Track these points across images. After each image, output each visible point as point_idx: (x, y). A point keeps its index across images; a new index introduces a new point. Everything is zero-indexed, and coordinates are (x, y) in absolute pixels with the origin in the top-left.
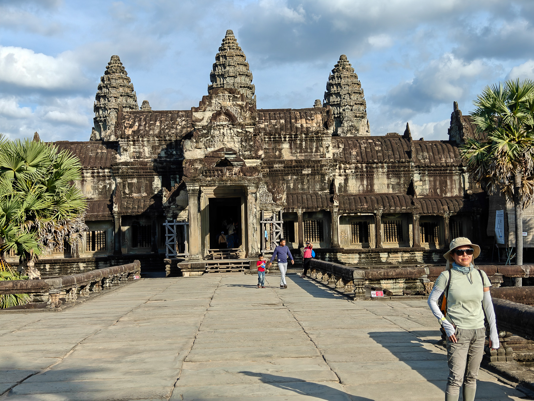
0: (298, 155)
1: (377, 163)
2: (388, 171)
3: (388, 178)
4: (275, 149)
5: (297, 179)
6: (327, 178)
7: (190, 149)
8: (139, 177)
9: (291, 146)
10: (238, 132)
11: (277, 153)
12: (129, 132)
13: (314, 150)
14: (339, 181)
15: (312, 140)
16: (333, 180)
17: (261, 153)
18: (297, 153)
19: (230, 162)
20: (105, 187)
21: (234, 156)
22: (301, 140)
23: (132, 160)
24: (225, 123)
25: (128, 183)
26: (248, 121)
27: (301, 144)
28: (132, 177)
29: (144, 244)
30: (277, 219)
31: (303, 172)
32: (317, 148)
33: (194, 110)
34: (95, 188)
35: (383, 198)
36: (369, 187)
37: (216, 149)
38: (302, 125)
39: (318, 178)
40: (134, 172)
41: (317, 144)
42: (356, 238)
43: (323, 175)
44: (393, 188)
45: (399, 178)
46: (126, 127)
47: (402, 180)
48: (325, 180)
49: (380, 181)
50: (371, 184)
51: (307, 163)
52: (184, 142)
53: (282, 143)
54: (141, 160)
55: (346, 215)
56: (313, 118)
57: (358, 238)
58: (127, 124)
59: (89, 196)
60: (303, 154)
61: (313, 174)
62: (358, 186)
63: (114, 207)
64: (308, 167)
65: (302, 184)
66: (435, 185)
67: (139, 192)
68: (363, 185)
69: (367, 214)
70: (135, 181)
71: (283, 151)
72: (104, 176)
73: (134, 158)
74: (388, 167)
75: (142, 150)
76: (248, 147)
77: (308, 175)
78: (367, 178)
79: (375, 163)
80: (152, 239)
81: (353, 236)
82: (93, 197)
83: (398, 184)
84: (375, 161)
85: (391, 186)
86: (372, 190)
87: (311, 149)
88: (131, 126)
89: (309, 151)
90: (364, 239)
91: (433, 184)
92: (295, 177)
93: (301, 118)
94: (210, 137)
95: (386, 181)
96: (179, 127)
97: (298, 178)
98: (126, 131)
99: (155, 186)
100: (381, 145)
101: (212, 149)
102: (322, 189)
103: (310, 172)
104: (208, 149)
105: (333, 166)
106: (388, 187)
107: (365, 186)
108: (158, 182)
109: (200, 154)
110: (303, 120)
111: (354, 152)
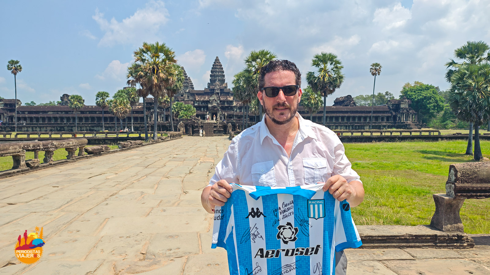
6: (233, 109)
14: (235, 110)
23: (198, 105)
31: (229, 108)
37: (213, 105)
56: (231, 98)
67: (199, 111)
70: (198, 109)
75: (199, 103)
78: (241, 109)
88: (197, 99)
92: (227, 109)
96: (206, 99)
108: (202, 109)
109: (211, 106)
110: (229, 98)
111: (238, 105)
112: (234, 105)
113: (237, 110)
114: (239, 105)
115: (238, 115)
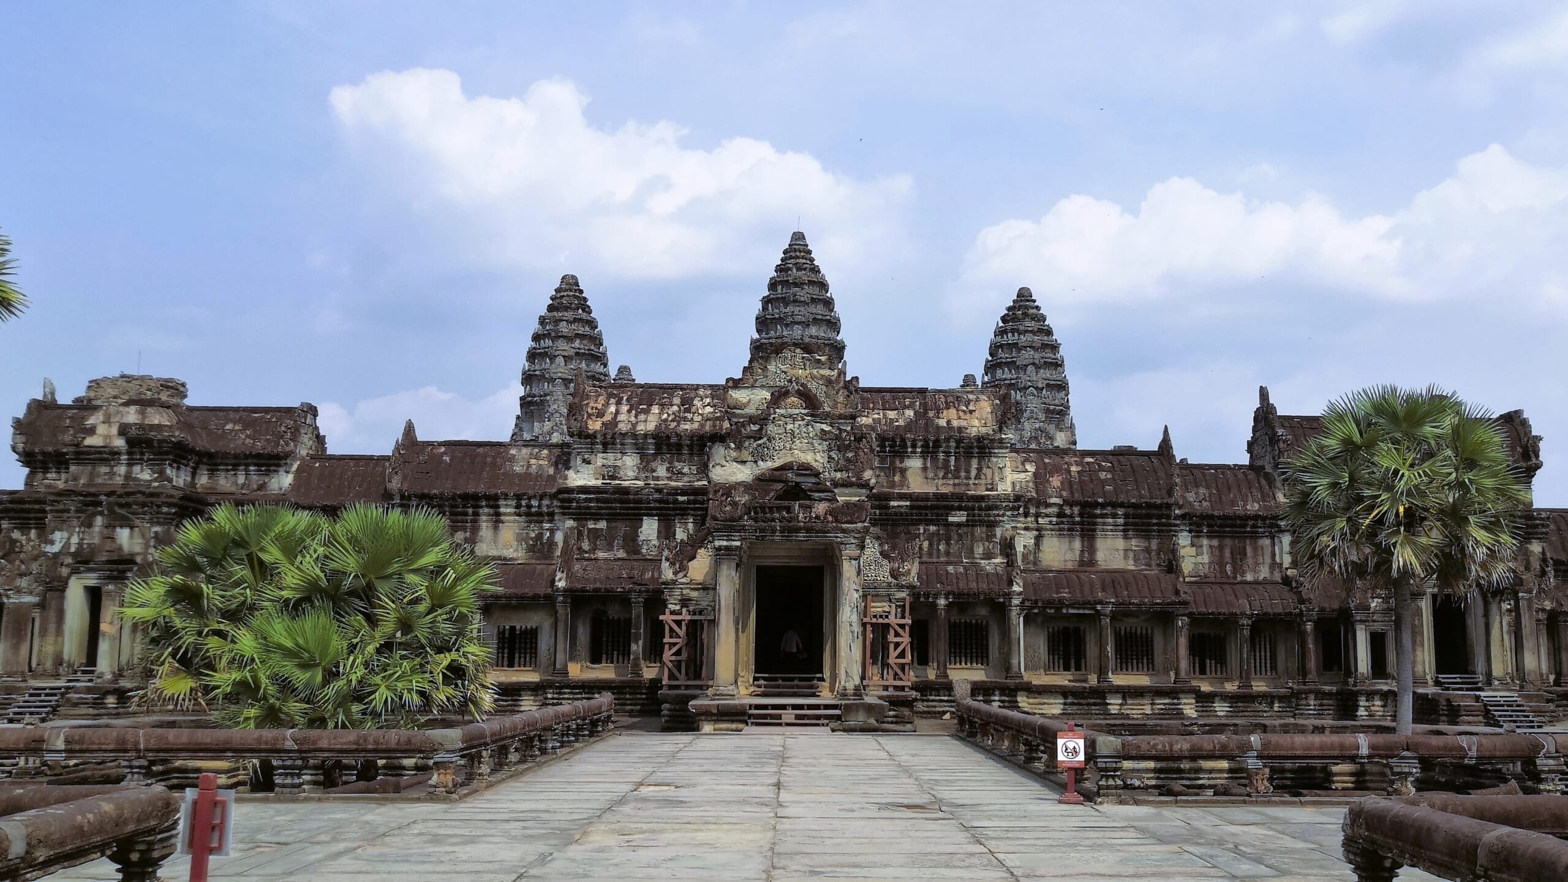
0: (941, 482)
1: (1103, 506)
2: (1125, 524)
3: (1126, 537)
4: (893, 470)
5: (937, 534)
6: (998, 532)
7: (724, 463)
8: (611, 518)
9: (925, 464)
10: (822, 430)
11: (897, 478)
12: (595, 425)
13: (973, 473)
14: (1023, 541)
15: (969, 455)
16: (1012, 538)
17: (868, 474)
18: (939, 479)
19: (804, 491)
20: (540, 536)
21: (814, 480)
22: (947, 454)
23: (599, 483)
24: (797, 411)
25: (589, 530)
26: (841, 410)
27: (946, 462)
28: (597, 517)
29: (615, 656)
30: (899, 615)
31: (951, 519)
32: (979, 470)
33: (730, 384)
34: (520, 539)
35: (1114, 579)
36: (1086, 555)
37: (778, 463)
38: (949, 422)
39: (982, 532)
40: (601, 508)
41: (979, 464)
42: (1056, 660)
43: (992, 525)
44: (1136, 559)
45: (1148, 538)
46: (589, 416)
47: (1154, 544)
48: (995, 535)
49: (1109, 542)
50: (1090, 548)
51: (958, 501)
52: (710, 448)
53: (908, 457)
54: (617, 482)
55: (1036, 611)
56: (971, 407)
57: (1061, 661)
58: (592, 408)
59: (510, 553)
60: (951, 482)
61: (970, 524)
62: (1063, 551)
63: (557, 578)
64: (960, 508)
65: (948, 544)
66: (1222, 556)
67: (610, 547)
68: (1072, 550)
69: (1081, 611)
70: (602, 525)
71: (909, 474)
72: (539, 514)
73: (604, 479)
74: (1126, 516)
75: (619, 463)
76: (842, 462)
77: (959, 525)
78: (1082, 536)
79: (1096, 505)
80: (634, 647)
81: (1051, 657)
82: (515, 555)
83: (1147, 550)
84: (1100, 500)
85: (1131, 555)
86: (1092, 562)
87: (968, 471)
88: (601, 414)
89: (963, 474)
90: (1073, 664)
91: (1217, 553)
92: (932, 528)
93: (948, 408)
94: (765, 439)
95: (1120, 543)
96: (698, 418)
97: (939, 531)
98: (590, 422)
99: (642, 537)
100: (1111, 470)
101: (770, 464)
102: (988, 556)
103: (964, 519)
104: (760, 463)
105: (1013, 509)
106: (1126, 557)
107: (1078, 553)
108: (649, 528)
109: (743, 474)
110: (952, 412)
111: (1056, 481)
112: (1005, 487)
113: (1038, 539)
114: (1068, 484)
115: (1060, 604)
